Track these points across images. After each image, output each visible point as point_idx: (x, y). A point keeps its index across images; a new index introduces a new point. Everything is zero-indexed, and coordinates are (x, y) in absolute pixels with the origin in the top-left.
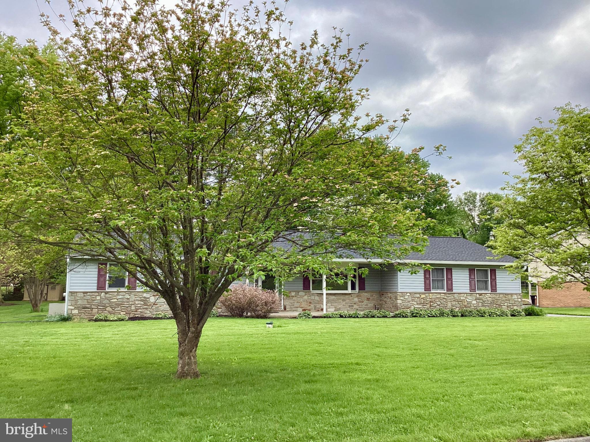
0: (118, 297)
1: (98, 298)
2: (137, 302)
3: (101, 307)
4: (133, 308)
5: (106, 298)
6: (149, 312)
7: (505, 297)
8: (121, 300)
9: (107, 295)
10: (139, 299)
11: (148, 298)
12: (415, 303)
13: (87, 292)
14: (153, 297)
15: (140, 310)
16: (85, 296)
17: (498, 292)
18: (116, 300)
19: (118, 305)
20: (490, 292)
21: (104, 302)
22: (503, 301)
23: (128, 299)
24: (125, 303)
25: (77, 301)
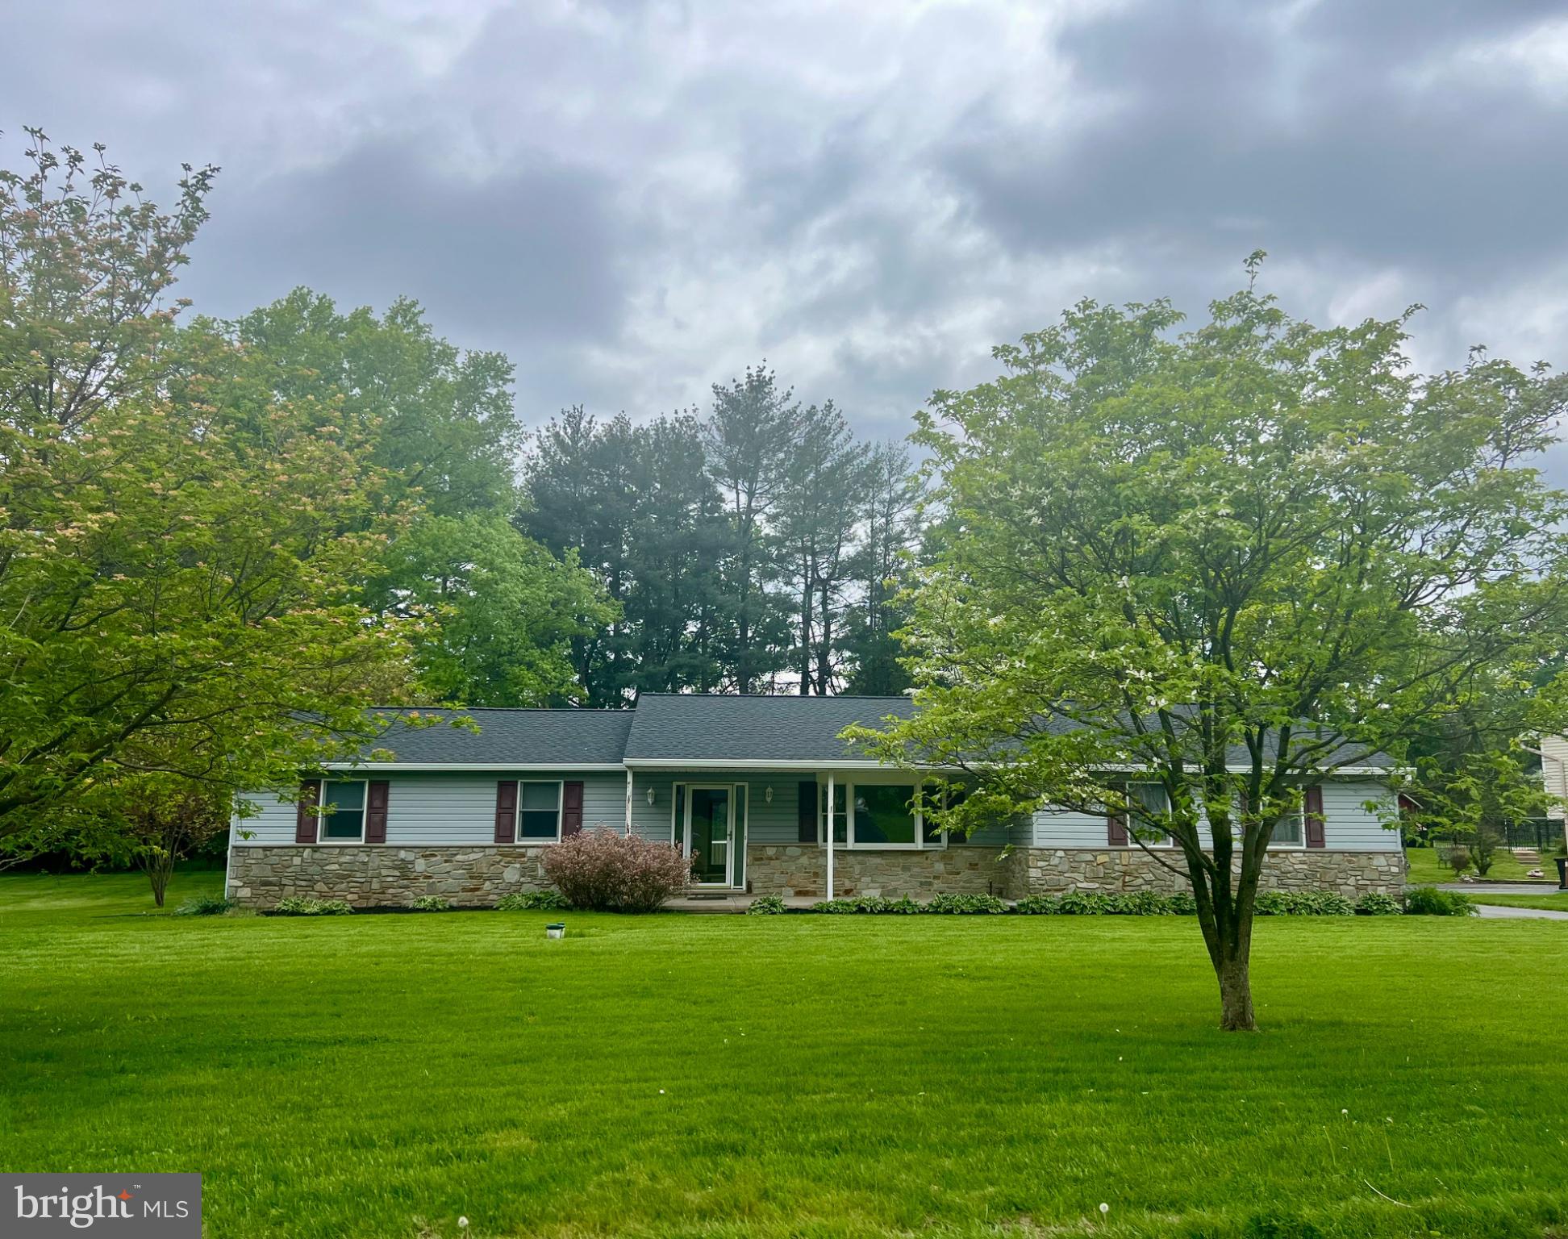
0: (343, 859)
1: (297, 861)
2: (384, 872)
3: (303, 883)
4: (375, 885)
5: (314, 862)
6: (412, 896)
7: (1350, 862)
8: (349, 867)
9: (317, 855)
10: (390, 864)
11: (412, 862)
12: (1080, 877)
13: (271, 848)
14: (422, 861)
15: (391, 891)
16: (266, 856)
17: (1329, 846)
18: (336, 867)
19: (343, 878)
20: (1304, 847)
21: (311, 870)
22: (1344, 871)
23: (364, 863)
24: (358, 874)
25: (248, 867)
